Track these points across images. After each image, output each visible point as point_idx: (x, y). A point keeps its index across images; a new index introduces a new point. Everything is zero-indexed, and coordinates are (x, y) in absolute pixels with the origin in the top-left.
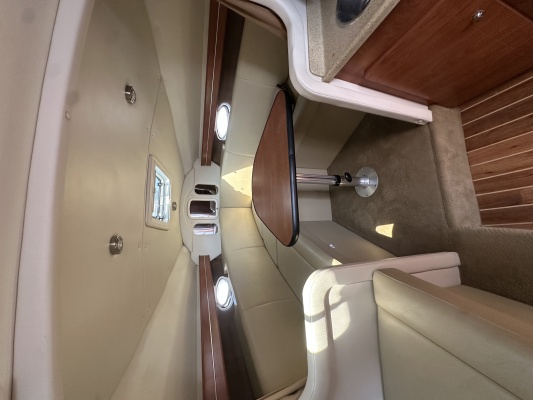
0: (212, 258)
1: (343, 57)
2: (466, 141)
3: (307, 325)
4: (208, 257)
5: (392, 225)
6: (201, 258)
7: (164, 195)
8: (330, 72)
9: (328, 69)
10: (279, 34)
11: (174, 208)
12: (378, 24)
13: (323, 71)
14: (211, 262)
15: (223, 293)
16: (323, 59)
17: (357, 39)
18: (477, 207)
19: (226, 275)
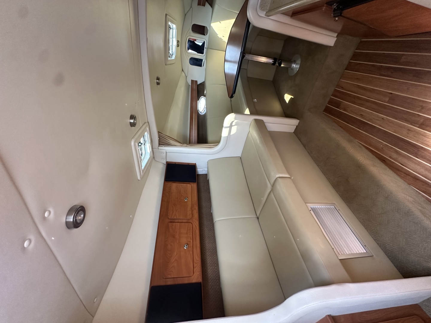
0: (199, 83)
2: (350, 62)
3: (224, 129)
4: (196, 81)
5: (287, 102)
6: (192, 81)
7: (173, 37)
11: (178, 46)
14: (198, 85)
15: (202, 105)
18: (327, 102)
19: (205, 96)
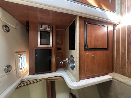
1: (77, 74)
8: (77, 79)
9: (76, 79)
10: (62, 80)
12: (79, 64)
13: (76, 80)
16: (74, 78)
17: (77, 69)
